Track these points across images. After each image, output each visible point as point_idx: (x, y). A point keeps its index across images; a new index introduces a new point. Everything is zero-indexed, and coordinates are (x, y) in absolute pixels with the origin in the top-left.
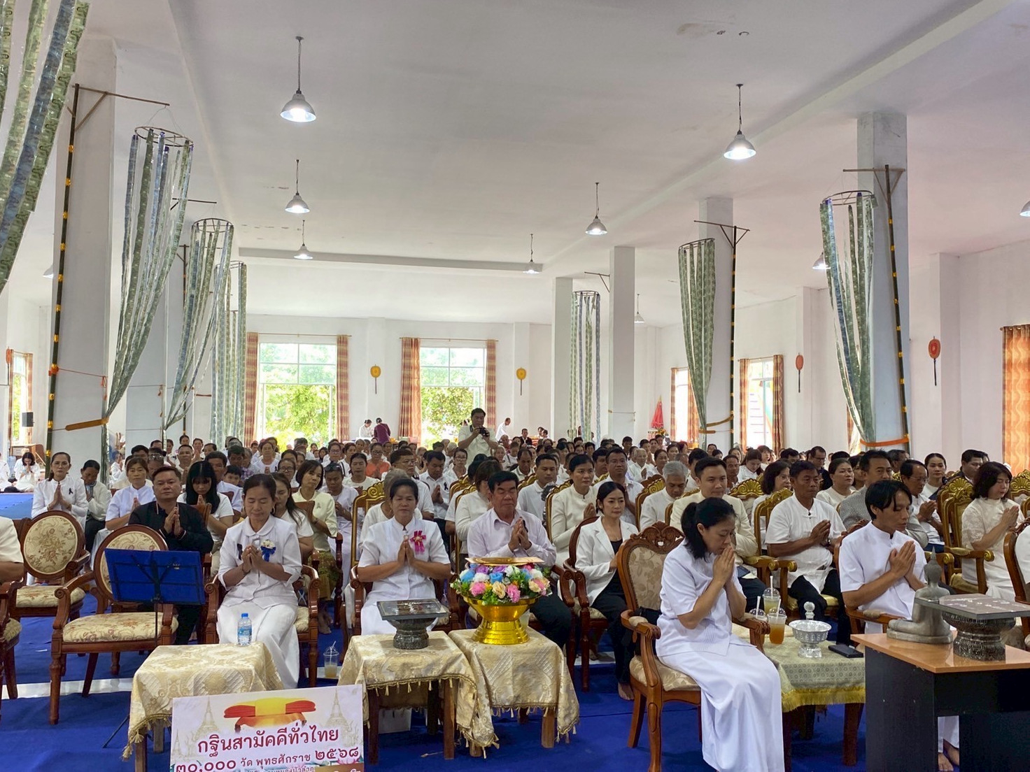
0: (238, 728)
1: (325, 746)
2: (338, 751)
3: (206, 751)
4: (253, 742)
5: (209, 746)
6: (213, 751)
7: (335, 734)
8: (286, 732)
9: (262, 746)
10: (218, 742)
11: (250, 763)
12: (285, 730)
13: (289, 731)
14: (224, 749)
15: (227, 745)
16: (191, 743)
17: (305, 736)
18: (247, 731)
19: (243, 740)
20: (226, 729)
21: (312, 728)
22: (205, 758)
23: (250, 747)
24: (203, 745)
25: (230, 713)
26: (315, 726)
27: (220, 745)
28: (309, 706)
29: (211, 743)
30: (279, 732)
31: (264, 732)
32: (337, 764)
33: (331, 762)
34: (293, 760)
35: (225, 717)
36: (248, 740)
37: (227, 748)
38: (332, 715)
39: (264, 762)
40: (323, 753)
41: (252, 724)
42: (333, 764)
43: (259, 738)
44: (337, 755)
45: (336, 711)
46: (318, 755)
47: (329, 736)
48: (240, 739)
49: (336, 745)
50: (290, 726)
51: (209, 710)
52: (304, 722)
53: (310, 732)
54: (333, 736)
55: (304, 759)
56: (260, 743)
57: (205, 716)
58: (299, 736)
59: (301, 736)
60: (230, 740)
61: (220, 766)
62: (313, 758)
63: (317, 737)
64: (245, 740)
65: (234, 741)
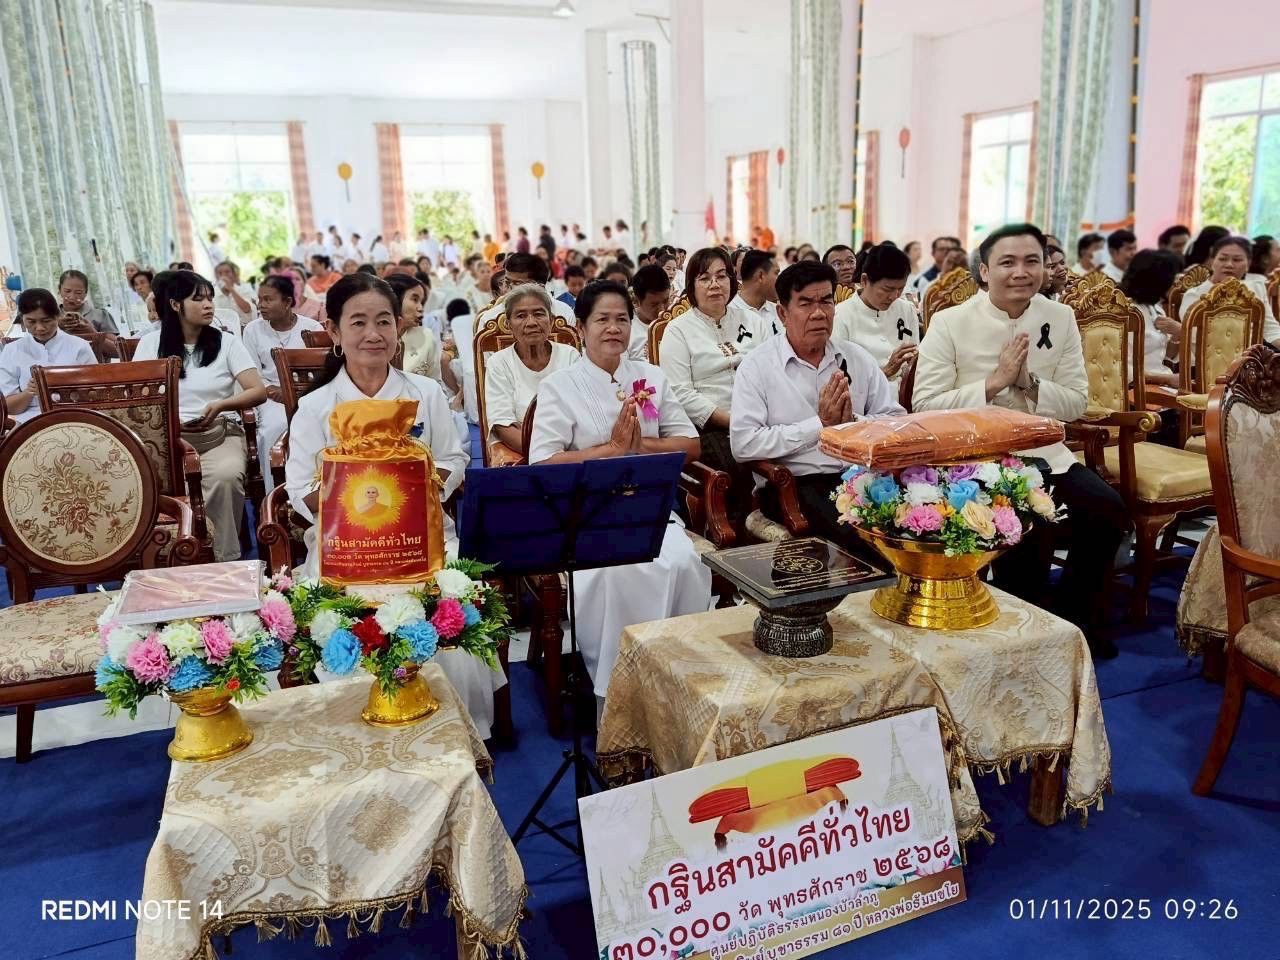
0: (720, 840)
1: (888, 846)
2: (914, 852)
3: (667, 901)
4: (756, 864)
5: (671, 891)
6: (680, 901)
7: (903, 817)
8: (813, 831)
9: (773, 869)
10: (686, 879)
11: (757, 910)
12: (812, 829)
13: (820, 828)
14: (702, 891)
15: (705, 881)
16: (632, 892)
17: (849, 832)
18: (741, 843)
19: (735, 864)
20: (698, 847)
21: (860, 814)
22: (667, 918)
23: (752, 875)
24: (658, 892)
25: (701, 810)
26: (865, 809)
27: (692, 884)
28: (847, 769)
29: (673, 885)
30: (800, 833)
31: (772, 839)
32: (915, 878)
33: (905, 875)
34: (835, 887)
35: (692, 821)
36: (745, 863)
37: (707, 887)
38: (893, 780)
39: (783, 903)
40: (888, 860)
41: (746, 826)
42: (910, 879)
43: (766, 852)
44: (913, 859)
45: (899, 770)
46: (881, 867)
47: (893, 824)
48: (730, 864)
49: (911, 839)
50: (819, 817)
51: (657, 814)
52: (843, 803)
53: (857, 822)
54: (897, 822)
55: (857, 880)
56: (768, 863)
57: (652, 826)
58: (840, 834)
59: (844, 833)
60: (710, 870)
61: (700, 929)
62: (873, 876)
63: (872, 830)
64: (739, 865)
65: (718, 870)
